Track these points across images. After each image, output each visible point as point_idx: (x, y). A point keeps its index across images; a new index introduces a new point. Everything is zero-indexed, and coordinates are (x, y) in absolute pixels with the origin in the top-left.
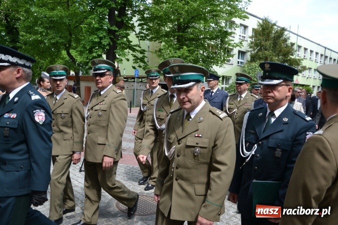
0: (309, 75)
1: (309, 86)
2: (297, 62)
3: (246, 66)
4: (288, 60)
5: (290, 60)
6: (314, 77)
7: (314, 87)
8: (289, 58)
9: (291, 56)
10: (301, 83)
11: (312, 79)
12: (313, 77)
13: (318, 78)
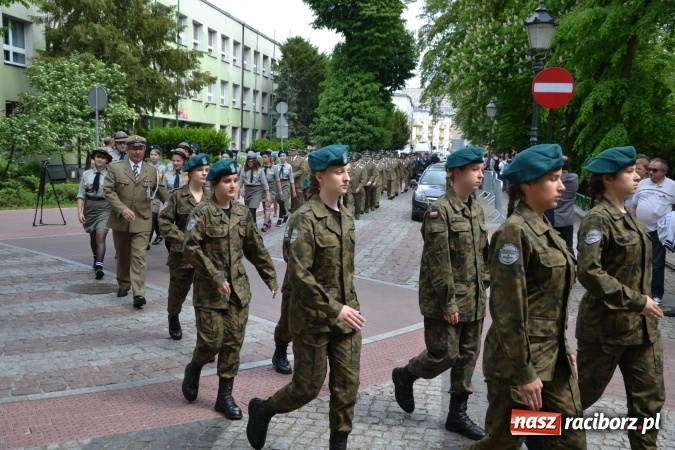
0: (210, 98)
1: (212, 126)
2: (187, 60)
3: (42, 69)
4: (164, 53)
5: (168, 53)
6: (222, 101)
7: (223, 127)
8: (163, 49)
9: (168, 44)
10: (191, 118)
11: (218, 107)
12: (219, 103)
13: (231, 106)
